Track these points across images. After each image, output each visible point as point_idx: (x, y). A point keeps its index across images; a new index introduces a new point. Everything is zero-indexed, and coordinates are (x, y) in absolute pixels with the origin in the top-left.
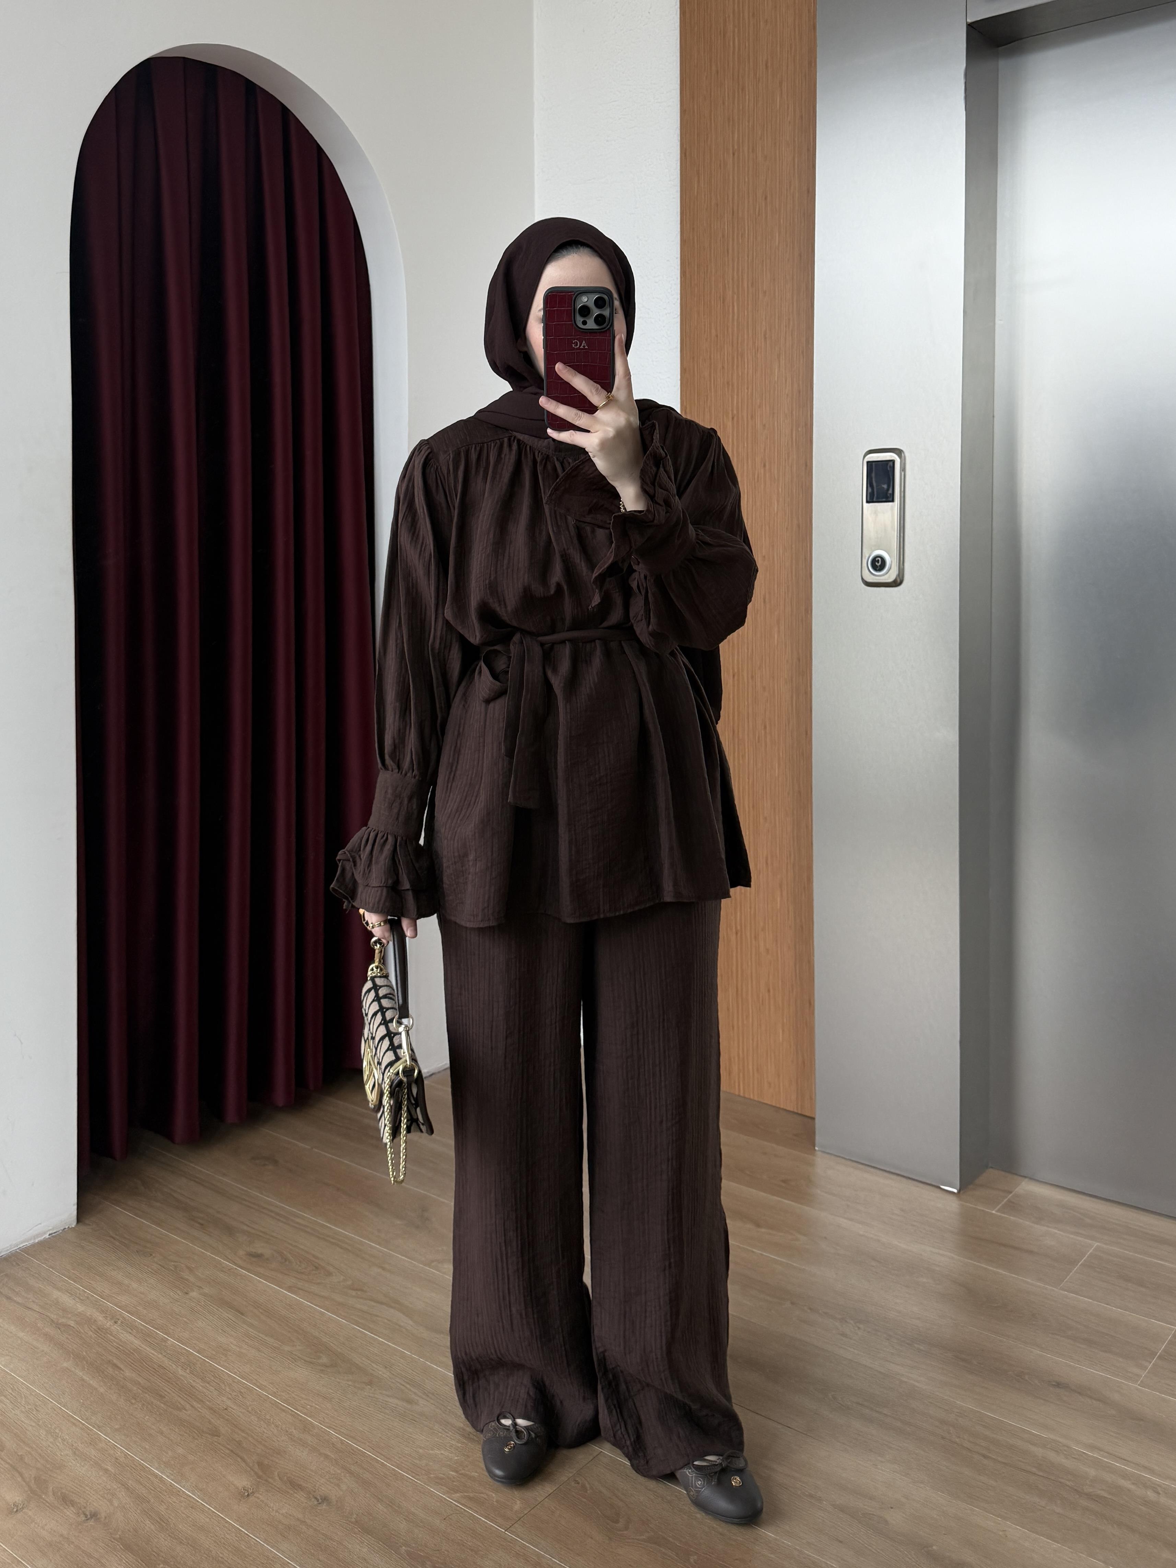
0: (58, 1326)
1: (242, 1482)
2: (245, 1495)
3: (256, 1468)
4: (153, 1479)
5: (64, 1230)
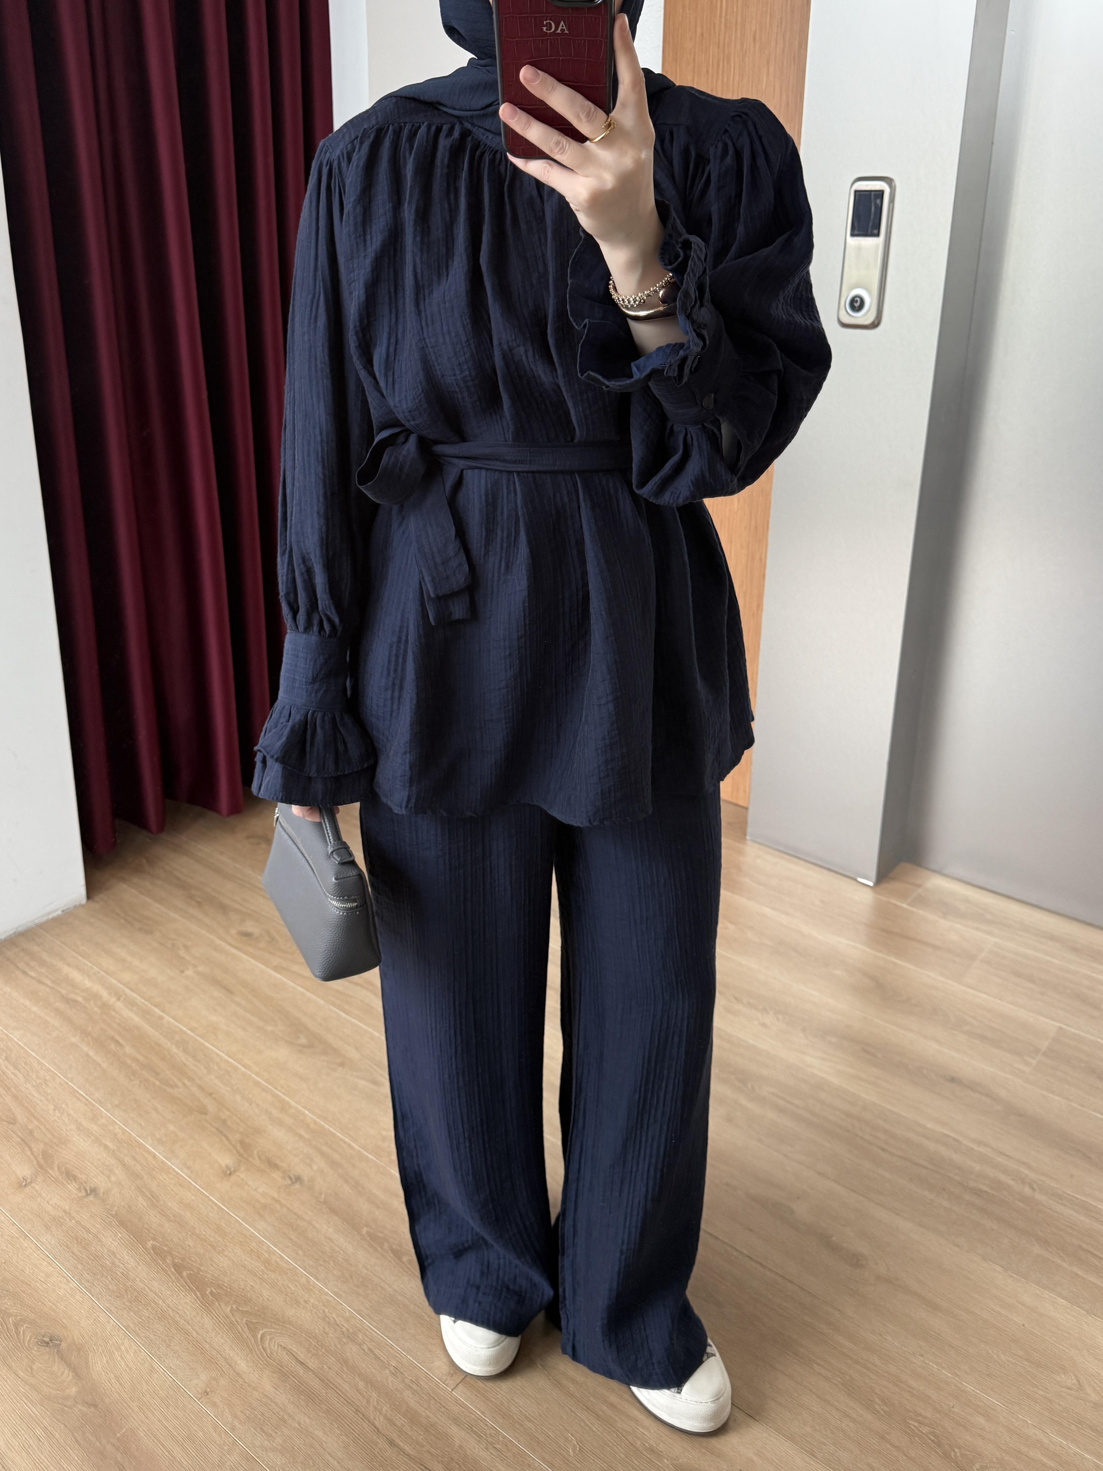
0: (68, 1001)
1: (226, 1160)
2: (228, 1173)
3: (238, 1146)
4: (146, 1155)
5: (75, 907)
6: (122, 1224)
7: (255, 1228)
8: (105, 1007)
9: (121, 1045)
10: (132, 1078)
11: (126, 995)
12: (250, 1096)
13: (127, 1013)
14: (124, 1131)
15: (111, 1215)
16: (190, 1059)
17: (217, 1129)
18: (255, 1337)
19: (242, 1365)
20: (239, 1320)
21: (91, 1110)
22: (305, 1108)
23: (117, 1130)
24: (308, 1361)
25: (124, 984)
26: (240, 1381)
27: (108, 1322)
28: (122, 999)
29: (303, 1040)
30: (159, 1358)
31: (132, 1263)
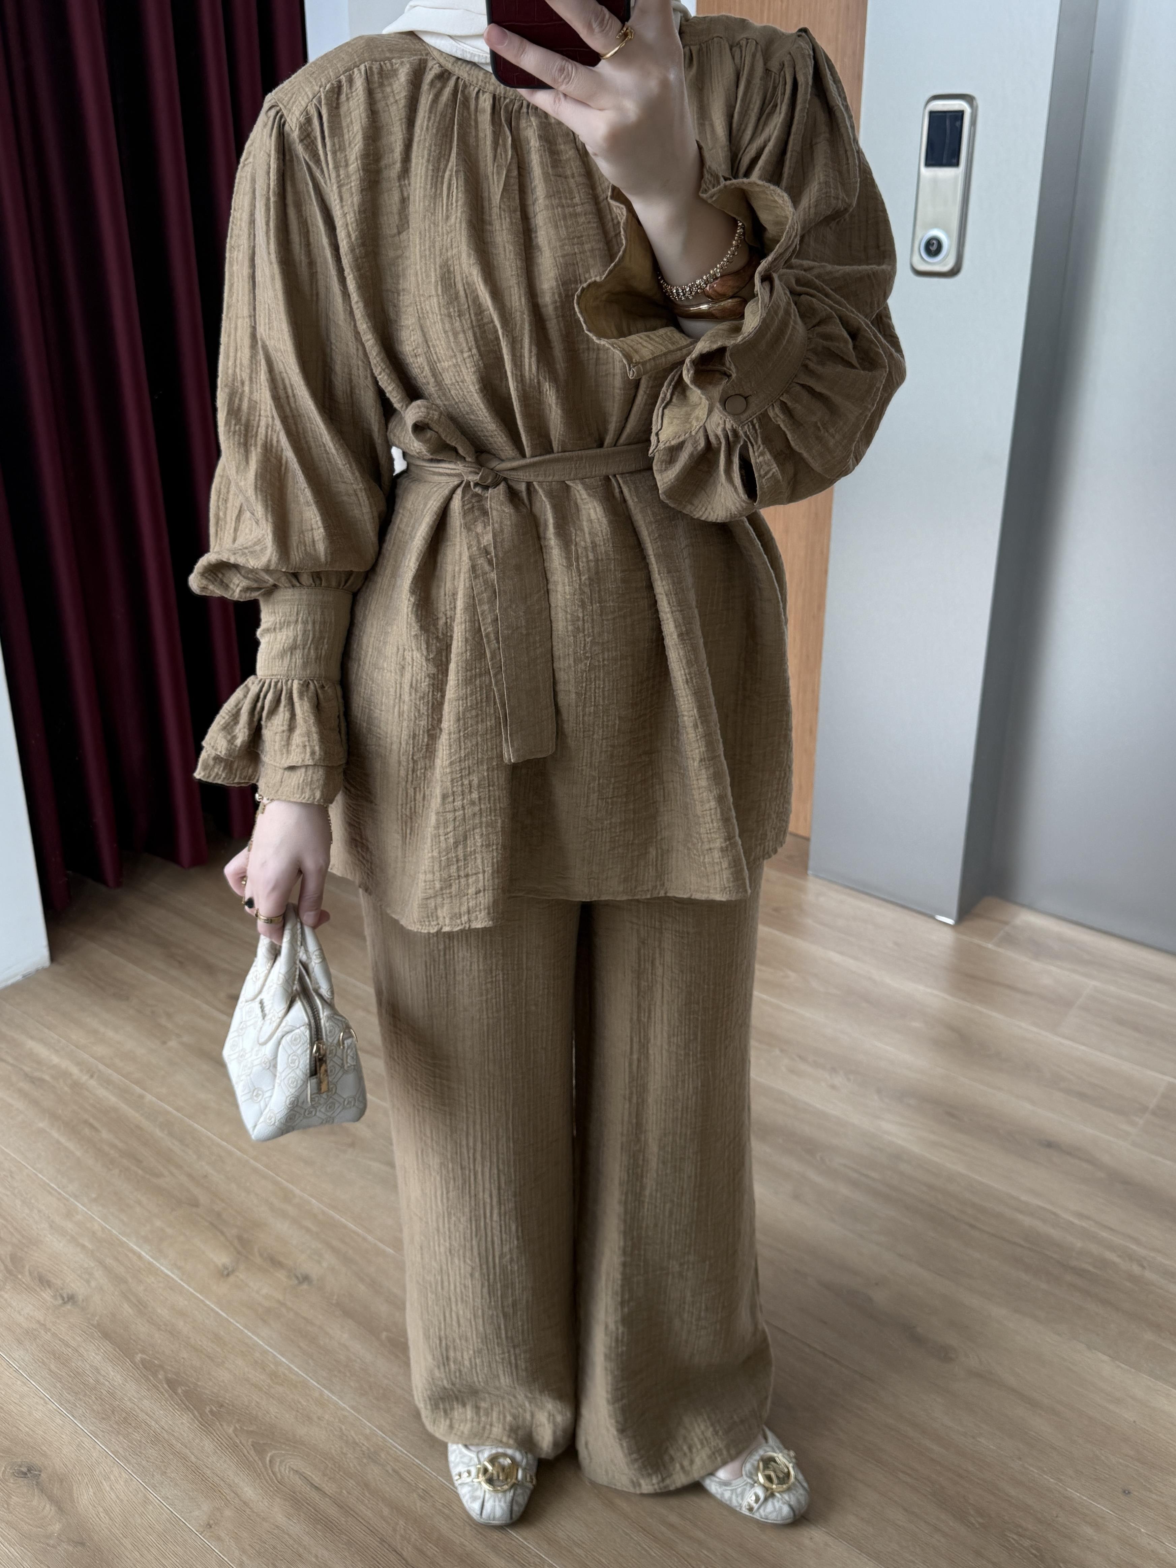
0: (33, 1080)
1: (222, 1259)
2: (225, 1273)
3: (236, 1242)
4: (130, 1255)
5: (37, 971)
6: (106, 1335)
7: (258, 1335)
8: (76, 1086)
9: (97, 1130)
10: (111, 1166)
11: (99, 1071)
12: (248, 1184)
13: (102, 1092)
14: (103, 1229)
15: (92, 1325)
16: (177, 1143)
17: (211, 1223)
18: (262, 1459)
19: (249, 1492)
20: (243, 1441)
21: (65, 1205)
22: (312, 1196)
23: (96, 1227)
24: (324, 1485)
25: (96, 1059)
26: (248, 1511)
27: (94, 1448)
28: (95, 1076)
30: (154, 1487)
31: (119, 1379)
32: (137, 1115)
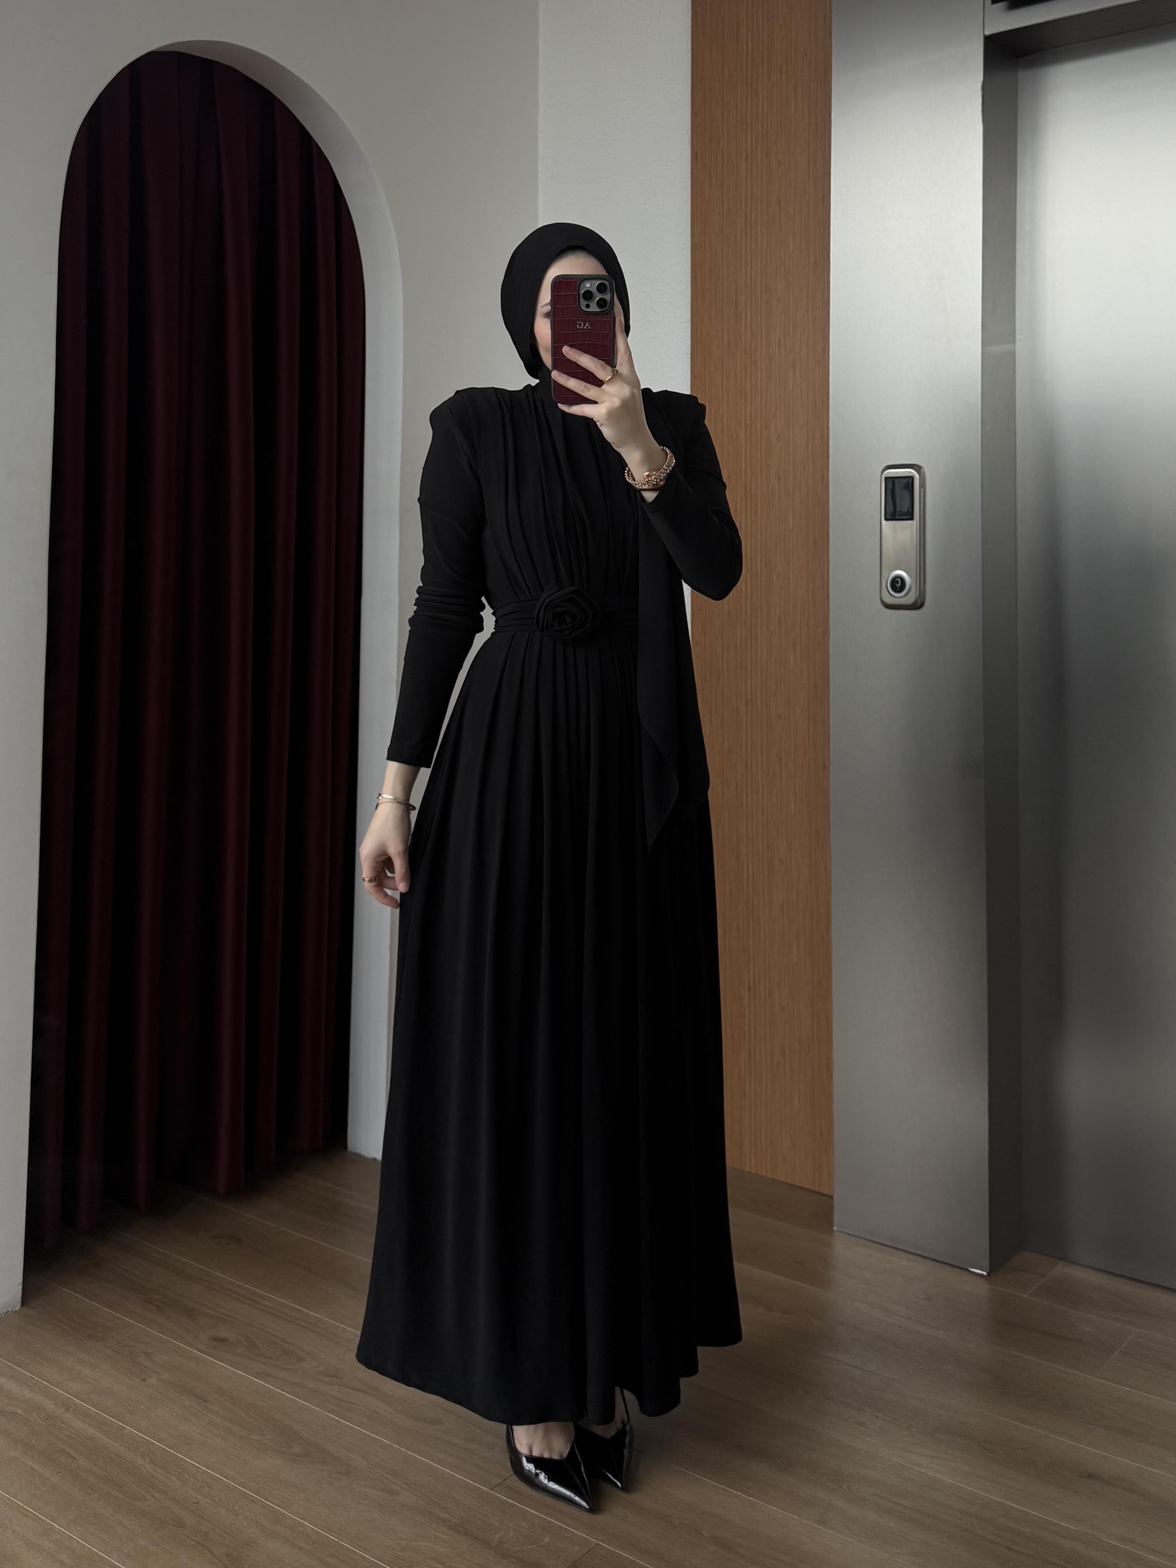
5: (7, 1312)
8: (50, 1419)
9: (74, 1458)
10: (89, 1491)
11: (75, 1405)
12: (236, 1508)
13: (78, 1424)
14: (83, 1546)
16: (159, 1470)
17: (198, 1543)
22: (303, 1519)
28: (71, 1409)
29: (297, 1449)
32: (116, 1445)
